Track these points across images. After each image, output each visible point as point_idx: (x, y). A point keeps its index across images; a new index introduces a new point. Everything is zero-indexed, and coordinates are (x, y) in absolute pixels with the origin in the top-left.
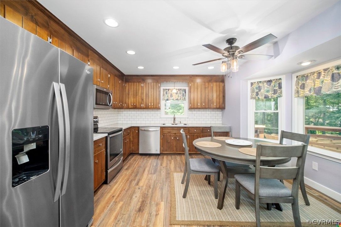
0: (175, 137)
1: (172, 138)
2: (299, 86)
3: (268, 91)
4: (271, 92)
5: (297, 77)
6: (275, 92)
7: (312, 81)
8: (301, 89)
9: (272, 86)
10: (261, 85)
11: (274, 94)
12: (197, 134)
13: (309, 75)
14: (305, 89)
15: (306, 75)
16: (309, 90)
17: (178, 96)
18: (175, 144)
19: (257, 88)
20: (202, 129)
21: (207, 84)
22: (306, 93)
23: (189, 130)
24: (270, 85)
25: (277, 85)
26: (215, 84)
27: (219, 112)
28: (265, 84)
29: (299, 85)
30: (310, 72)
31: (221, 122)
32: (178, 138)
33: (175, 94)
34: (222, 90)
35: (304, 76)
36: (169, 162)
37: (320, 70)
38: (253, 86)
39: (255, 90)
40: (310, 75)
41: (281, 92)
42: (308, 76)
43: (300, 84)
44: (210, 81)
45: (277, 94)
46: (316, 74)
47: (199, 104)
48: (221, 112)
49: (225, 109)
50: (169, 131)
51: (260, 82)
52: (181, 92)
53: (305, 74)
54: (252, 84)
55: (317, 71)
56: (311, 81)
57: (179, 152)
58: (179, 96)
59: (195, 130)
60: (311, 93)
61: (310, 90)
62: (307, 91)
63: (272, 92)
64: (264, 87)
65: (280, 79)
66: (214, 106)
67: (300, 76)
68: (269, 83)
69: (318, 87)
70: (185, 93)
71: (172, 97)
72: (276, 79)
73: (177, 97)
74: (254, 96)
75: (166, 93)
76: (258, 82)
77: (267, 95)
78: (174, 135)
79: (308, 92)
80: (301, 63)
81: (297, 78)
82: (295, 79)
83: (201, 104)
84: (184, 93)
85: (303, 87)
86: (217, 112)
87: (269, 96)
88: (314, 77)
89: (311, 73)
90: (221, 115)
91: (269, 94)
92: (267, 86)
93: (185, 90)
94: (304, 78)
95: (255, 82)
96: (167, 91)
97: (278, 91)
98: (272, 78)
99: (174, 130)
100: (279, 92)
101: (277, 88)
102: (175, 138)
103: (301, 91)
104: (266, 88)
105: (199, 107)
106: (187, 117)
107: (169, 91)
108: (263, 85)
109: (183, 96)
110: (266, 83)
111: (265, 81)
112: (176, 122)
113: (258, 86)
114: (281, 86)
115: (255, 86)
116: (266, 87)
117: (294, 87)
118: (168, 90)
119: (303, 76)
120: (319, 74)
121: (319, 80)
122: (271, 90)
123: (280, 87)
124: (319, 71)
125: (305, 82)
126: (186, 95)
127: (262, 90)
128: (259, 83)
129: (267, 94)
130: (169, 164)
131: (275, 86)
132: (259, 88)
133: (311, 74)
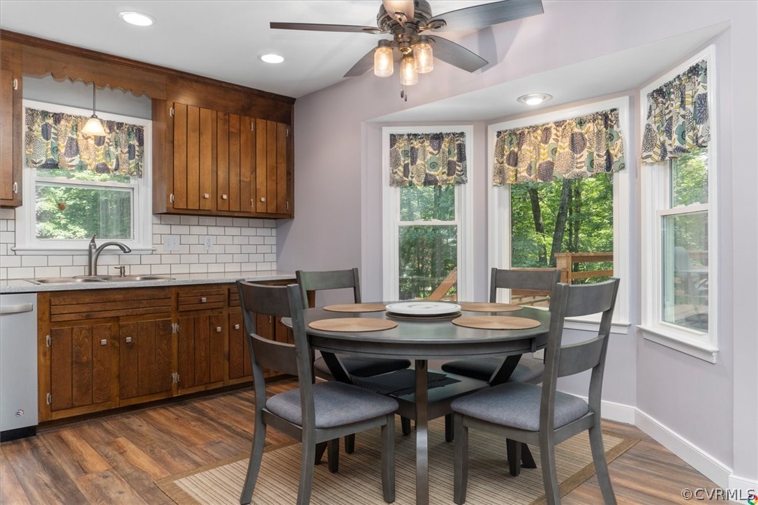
0: (114, 338)
1: (104, 341)
2: (505, 157)
3: (434, 165)
4: (441, 168)
5: (499, 133)
6: (451, 169)
7: (532, 148)
8: (509, 164)
9: (444, 153)
10: (416, 144)
11: (448, 175)
12: (209, 313)
13: (527, 130)
14: (520, 164)
15: (520, 131)
16: (527, 169)
17: (108, 154)
18: (115, 369)
19: (406, 154)
20: (226, 292)
21: (234, 119)
22: (522, 174)
23: (177, 301)
24: (439, 147)
25: (456, 151)
26: (261, 123)
27: (266, 232)
28: (427, 143)
29: (504, 155)
30: (528, 125)
31: (274, 267)
32: (129, 339)
33: (91, 142)
34: (284, 152)
35: (515, 134)
36: (109, 451)
37: (548, 124)
38: (395, 146)
39: (402, 159)
40: (529, 132)
41: (464, 171)
42: (522, 134)
43: (507, 153)
44: (245, 111)
45: (455, 175)
46: (539, 132)
47: (207, 196)
48: (274, 231)
49: (293, 217)
50: (85, 309)
51: (415, 135)
52: (123, 137)
53: (518, 129)
54: (394, 139)
55: (543, 125)
56: (530, 146)
57: (134, 401)
58: (112, 156)
59: (204, 299)
60: (532, 177)
61: (530, 169)
62: (523, 171)
63: (443, 169)
64: (424, 151)
65: (462, 134)
66: (259, 204)
67: (506, 131)
68: (436, 143)
69: (546, 163)
70: (141, 143)
71: (78, 152)
72: (454, 134)
73: (101, 159)
74: (397, 177)
75: (46, 133)
76: (409, 135)
77: (431, 175)
78: (110, 328)
79: (525, 174)
80: (525, 98)
81: (498, 136)
82: (493, 140)
83: (216, 193)
84: (135, 142)
85: (514, 160)
86: (261, 232)
87: (438, 177)
88: (536, 138)
89: (531, 127)
90: (273, 241)
91: (436, 173)
92: (431, 150)
93: (139, 132)
94: (514, 137)
95: (402, 136)
96: (50, 121)
97: (457, 168)
98: (444, 129)
99: (109, 306)
100: (458, 171)
101: (455, 159)
102: (116, 339)
103: (510, 170)
104: (429, 156)
105: (208, 205)
106: (150, 247)
107: (63, 122)
108: (422, 146)
109: (131, 156)
110: (428, 141)
111: (428, 135)
112: (101, 271)
113: (409, 149)
114: (465, 154)
115: (402, 145)
116: (431, 153)
117: (492, 160)
118: (58, 118)
119: (513, 133)
120: (547, 131)
121: (546, 146)
122: (440, 162)
123: (462, 157)
124: (546, 126)
125: (516, 150)
126: (142, 153)
127: (419, 162)
128: (411, 137)
129: (432, 173)
130: (120, 458)
131: (449, 152)
132: (412, 154)
133: (531, 129)
